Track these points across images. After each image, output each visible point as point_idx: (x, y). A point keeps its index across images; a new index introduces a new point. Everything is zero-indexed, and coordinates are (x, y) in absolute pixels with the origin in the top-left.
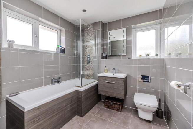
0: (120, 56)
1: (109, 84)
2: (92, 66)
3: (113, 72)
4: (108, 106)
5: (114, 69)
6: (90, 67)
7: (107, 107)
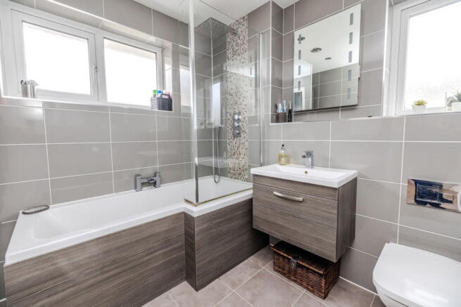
0: (335, 109)
1: (285, 203)
2: (247, 144)
3: (304, 164)
4: (283, 269)
5: (309, 154)
6: (241, 146)
7: (279, 272)
